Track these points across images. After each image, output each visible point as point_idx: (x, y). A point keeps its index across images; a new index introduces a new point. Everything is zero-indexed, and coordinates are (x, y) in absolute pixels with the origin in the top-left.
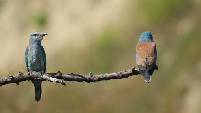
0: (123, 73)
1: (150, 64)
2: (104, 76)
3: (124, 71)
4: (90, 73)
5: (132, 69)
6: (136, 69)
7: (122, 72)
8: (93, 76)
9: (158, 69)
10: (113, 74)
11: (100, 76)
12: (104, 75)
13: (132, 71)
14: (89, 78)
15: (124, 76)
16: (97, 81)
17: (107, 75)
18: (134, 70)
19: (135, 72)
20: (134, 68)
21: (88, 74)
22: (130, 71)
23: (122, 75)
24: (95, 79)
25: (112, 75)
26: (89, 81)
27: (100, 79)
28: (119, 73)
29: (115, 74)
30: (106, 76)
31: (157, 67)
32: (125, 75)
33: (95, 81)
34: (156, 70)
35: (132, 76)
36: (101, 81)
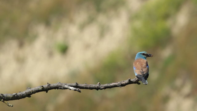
0: (122, 83)
2: (108, 85)
3: (122, 81)
4: (99, 83)
6: (131, 80)
8: (101, 85)
10: (115, 84)
11: (106, 85)
14: (97, 87)
15: (123, 85)
16: (103, 89)
17: (111, 84)
19: (130, 82)
21: (97, 84)
22: (127, 81)
24: (102, 88)
26: (98, 89)
27: (105, 88)
28: (119, 83)
29: (116, 84)
33: (102, 89)
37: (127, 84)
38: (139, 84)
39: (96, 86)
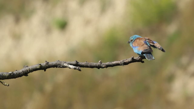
0: (125, 61)
2: (110, 63)
3: (125, 60)
4: (100, 61)
5: (131, 58)
8: (102, 64)
10: (117, 62)
11: (108, 63)
14: (99, 65)
15: (125, 64)
16: (105, 67)
17: (113, 63)
18: (133, 58)
19: (133, 61)
20: (133, 57)
21: (98, 62)
22: (130, 59)
24: (104, 66)
26: (99, 67)
27: (107, 66)
28: (121, 61)
29: (119, 62)
32: (126, 62)
33: (103, 68)
37: (130, 63)
38: (143, 62)
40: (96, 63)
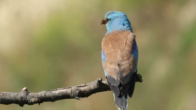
0: (82, 89)
1: (124, 75)
2: (48, 94)
3: (82, 85)
4: (25, 89)
5: (97, 81)
6: (102, 82)
7: (80, 87)
8: (30, 94)
9: (142, 80)
10: (64, 91)
11: (42, 94)
12: (48, 92)
13: (98, 85)
14: (22, 98)
15: (83, 94)
16: (35, 102)
17: (53, 92)
18: (100, 82)
19: (102, 87)
20: (100, 80)
21: (20, 91)
22: (93, 85)
23: (79, 92)
24: (33, 100)
25: (62, 92)
26: (22, 102)
27: (41, 100)
28: (74, 88)
29: (68, 91)
30: (52, 95)
31: (141, 77)
32: (84, 92)
33: (32, 104)
34: (139, 82)
35: (97, 93)
36: (44, 102)
37: (95, 93)
39: (19, 96)
40: (16, 94)
